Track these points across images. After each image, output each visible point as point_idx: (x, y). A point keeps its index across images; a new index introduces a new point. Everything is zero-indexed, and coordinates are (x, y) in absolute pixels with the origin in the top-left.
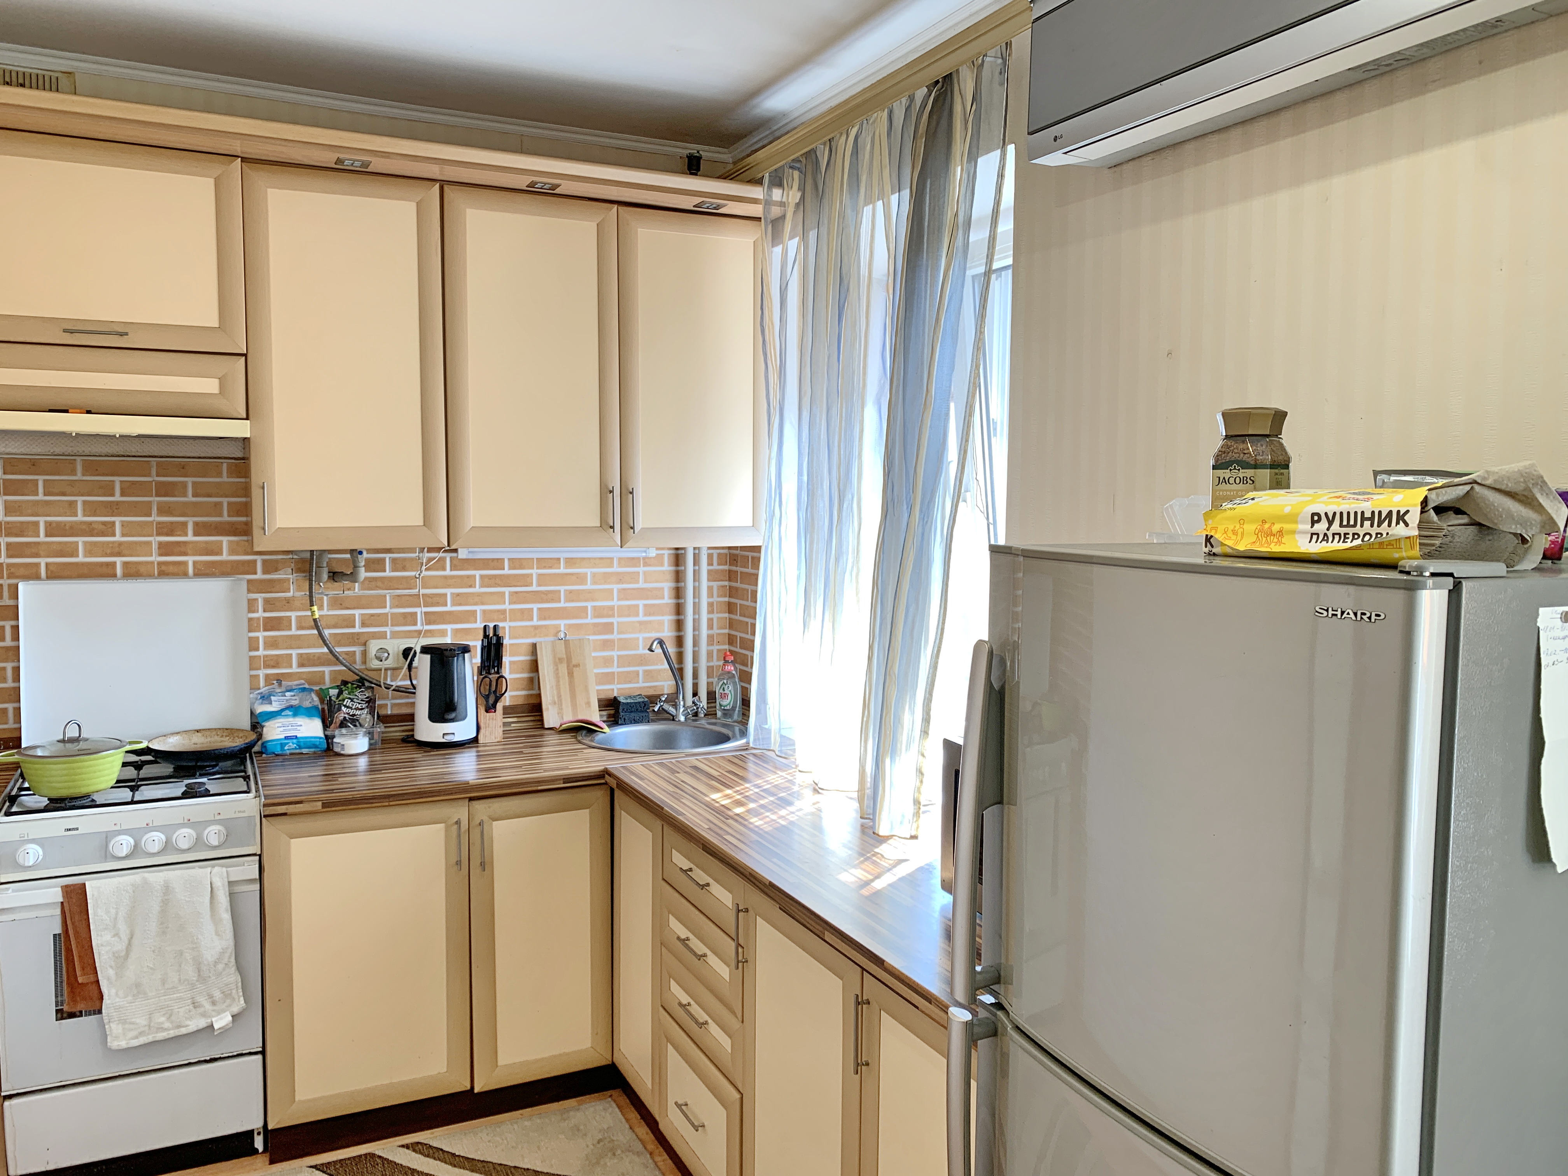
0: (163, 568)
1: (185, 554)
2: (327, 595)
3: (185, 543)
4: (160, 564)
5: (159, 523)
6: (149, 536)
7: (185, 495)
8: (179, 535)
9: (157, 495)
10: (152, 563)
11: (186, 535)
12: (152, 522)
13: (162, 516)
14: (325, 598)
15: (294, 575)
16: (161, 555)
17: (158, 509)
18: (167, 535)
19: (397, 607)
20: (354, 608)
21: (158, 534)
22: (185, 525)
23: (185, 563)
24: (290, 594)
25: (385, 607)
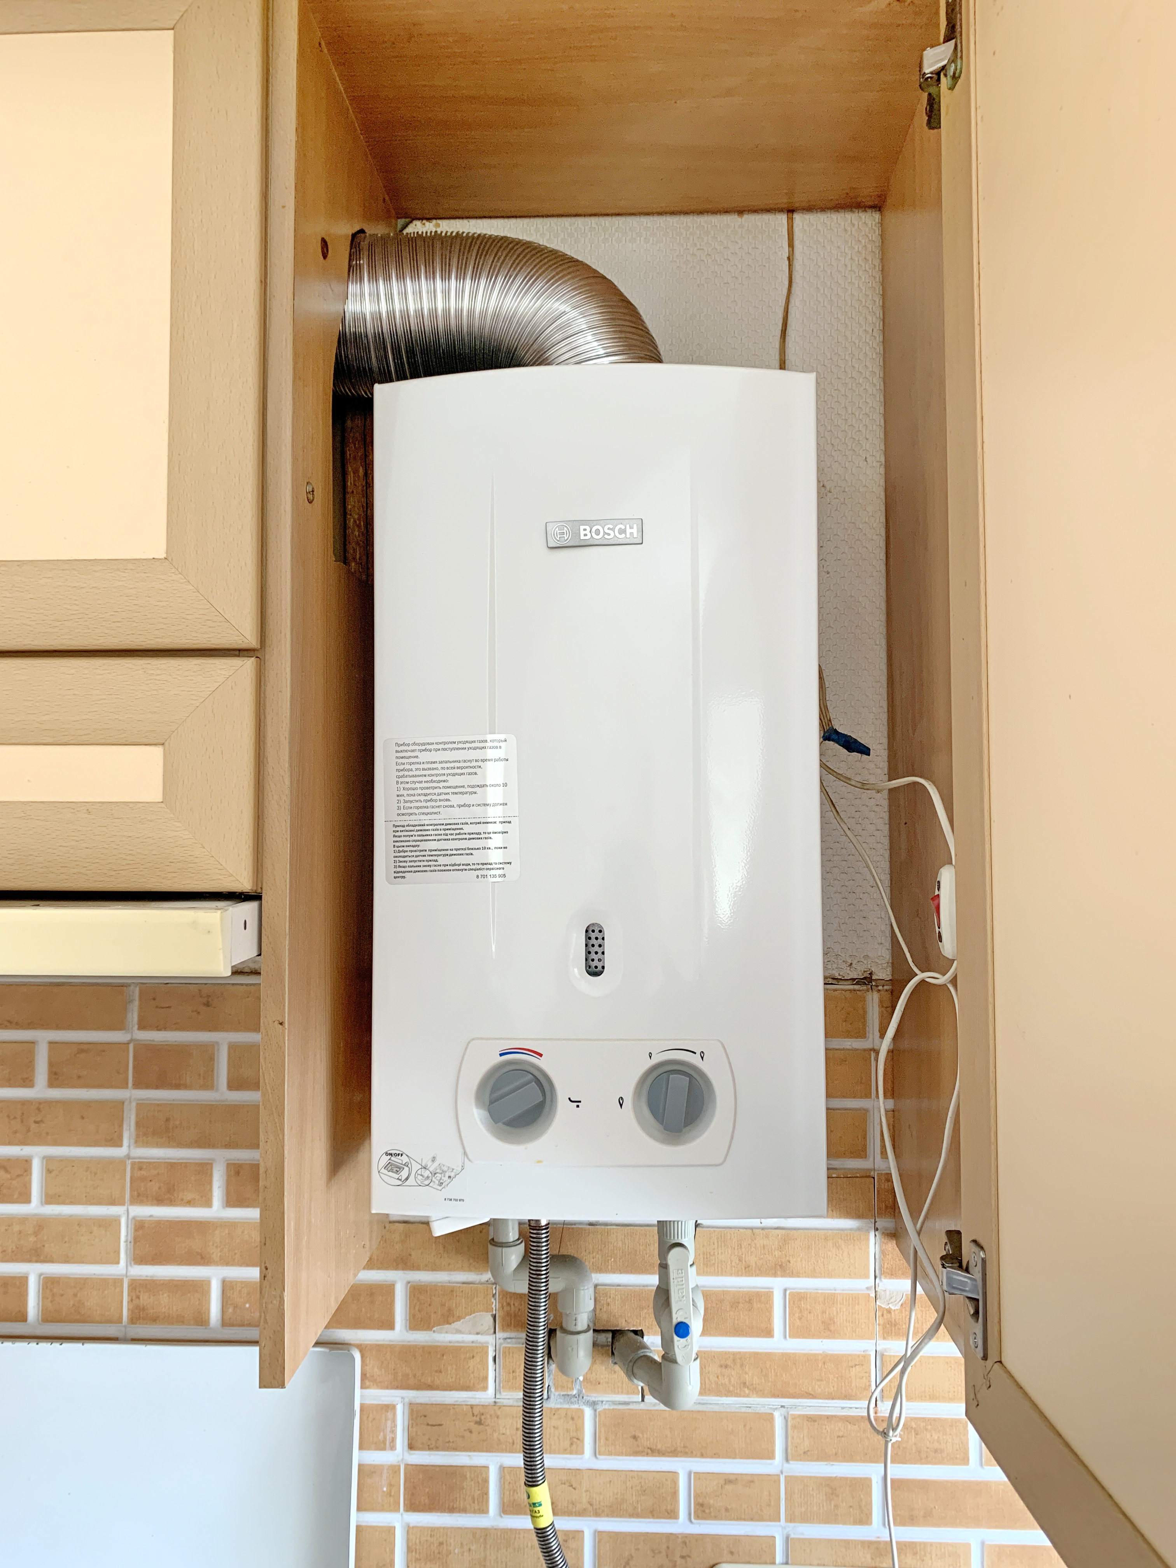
0: (145, 1299)
1: (203, 1259)
2: (593, 1404)
3: (202, 1226)
4: (138, 1286)
5: (140, 1166)
6: (112, 1202)
7: (208, 1084)
8: (189, 1203)
9: (139, 1084)
10: (117, 1282)
11: (208, 1203)
12: (122, 1162)
13: (147, 1144)
14: (588, 1412)
15: (500, 1335)
16: (139, 1259)
17: (138, 1124)
18: (159, 1201)
19: (806, 1456)
20: (674, 1453)
21: (139, 1198)
22: (204, 1169)
23: (200, 1288)
24: (486, 1396)
25: (771, 1456)
